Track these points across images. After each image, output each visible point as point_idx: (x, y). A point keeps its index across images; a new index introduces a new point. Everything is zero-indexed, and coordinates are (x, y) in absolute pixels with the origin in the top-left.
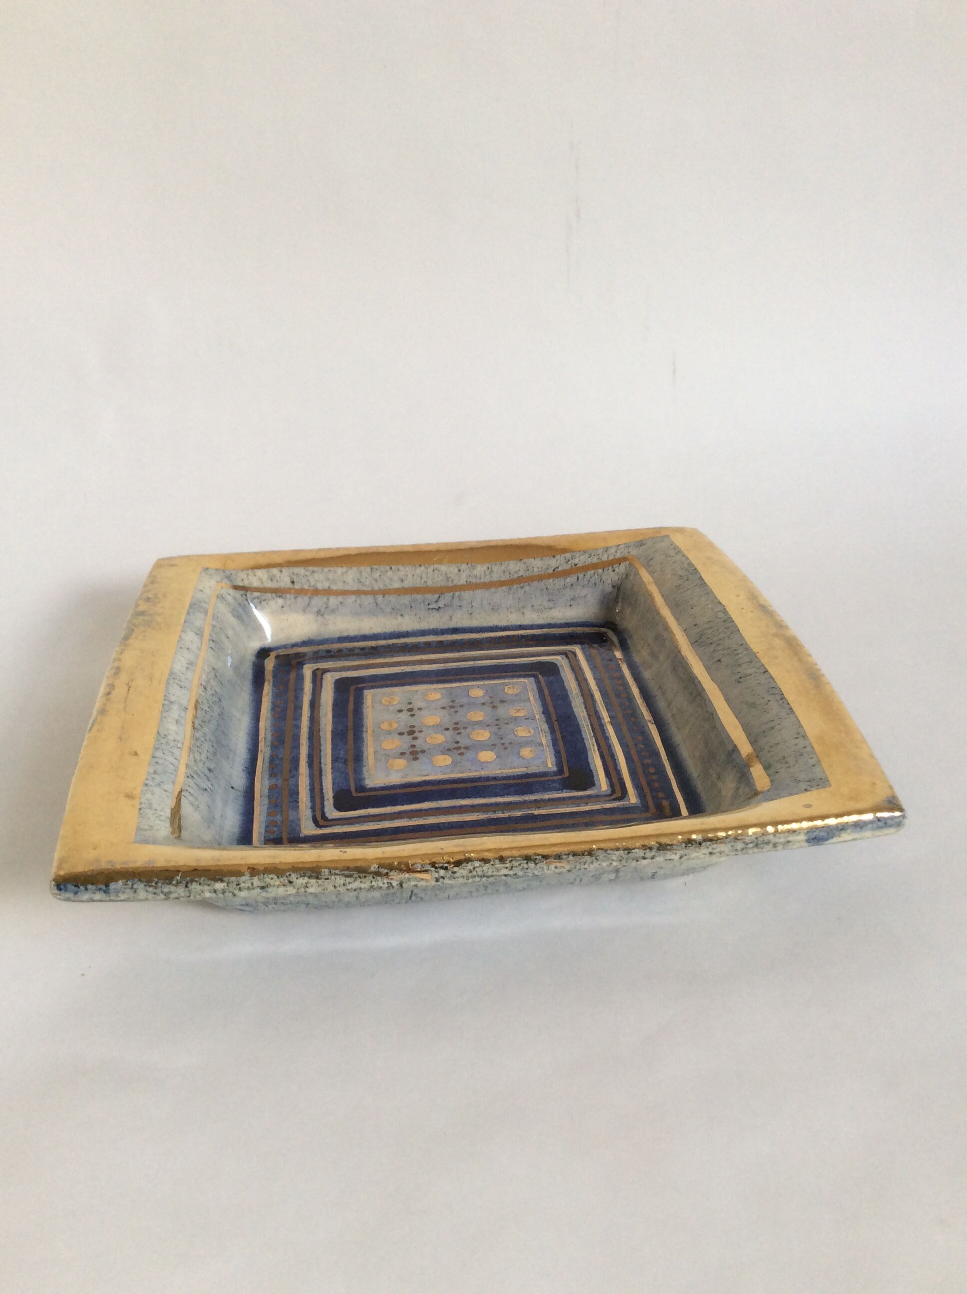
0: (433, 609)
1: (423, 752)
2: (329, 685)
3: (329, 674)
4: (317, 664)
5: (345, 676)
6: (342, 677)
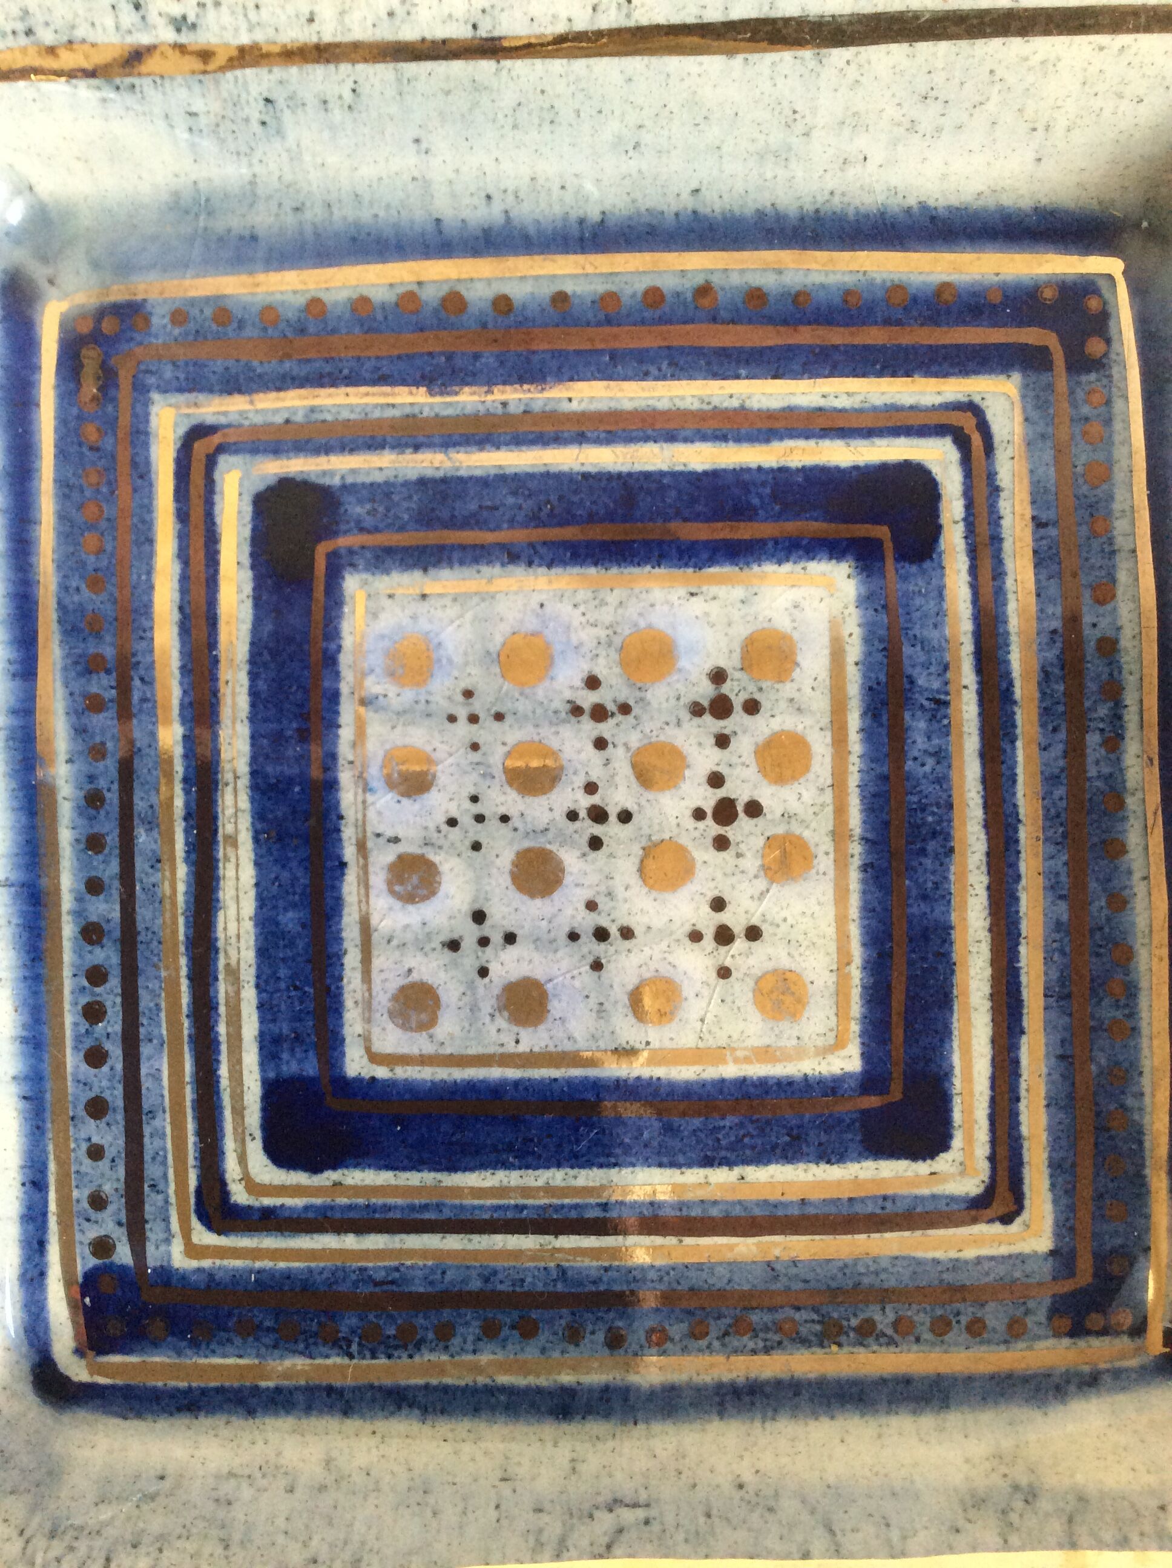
0: (635, 1505)
1: (697, 710)
2: (970, 1121)
3: (972, 1186)
4: (1010, 1256)
5: (922, 1168)
6: (929, 1161)
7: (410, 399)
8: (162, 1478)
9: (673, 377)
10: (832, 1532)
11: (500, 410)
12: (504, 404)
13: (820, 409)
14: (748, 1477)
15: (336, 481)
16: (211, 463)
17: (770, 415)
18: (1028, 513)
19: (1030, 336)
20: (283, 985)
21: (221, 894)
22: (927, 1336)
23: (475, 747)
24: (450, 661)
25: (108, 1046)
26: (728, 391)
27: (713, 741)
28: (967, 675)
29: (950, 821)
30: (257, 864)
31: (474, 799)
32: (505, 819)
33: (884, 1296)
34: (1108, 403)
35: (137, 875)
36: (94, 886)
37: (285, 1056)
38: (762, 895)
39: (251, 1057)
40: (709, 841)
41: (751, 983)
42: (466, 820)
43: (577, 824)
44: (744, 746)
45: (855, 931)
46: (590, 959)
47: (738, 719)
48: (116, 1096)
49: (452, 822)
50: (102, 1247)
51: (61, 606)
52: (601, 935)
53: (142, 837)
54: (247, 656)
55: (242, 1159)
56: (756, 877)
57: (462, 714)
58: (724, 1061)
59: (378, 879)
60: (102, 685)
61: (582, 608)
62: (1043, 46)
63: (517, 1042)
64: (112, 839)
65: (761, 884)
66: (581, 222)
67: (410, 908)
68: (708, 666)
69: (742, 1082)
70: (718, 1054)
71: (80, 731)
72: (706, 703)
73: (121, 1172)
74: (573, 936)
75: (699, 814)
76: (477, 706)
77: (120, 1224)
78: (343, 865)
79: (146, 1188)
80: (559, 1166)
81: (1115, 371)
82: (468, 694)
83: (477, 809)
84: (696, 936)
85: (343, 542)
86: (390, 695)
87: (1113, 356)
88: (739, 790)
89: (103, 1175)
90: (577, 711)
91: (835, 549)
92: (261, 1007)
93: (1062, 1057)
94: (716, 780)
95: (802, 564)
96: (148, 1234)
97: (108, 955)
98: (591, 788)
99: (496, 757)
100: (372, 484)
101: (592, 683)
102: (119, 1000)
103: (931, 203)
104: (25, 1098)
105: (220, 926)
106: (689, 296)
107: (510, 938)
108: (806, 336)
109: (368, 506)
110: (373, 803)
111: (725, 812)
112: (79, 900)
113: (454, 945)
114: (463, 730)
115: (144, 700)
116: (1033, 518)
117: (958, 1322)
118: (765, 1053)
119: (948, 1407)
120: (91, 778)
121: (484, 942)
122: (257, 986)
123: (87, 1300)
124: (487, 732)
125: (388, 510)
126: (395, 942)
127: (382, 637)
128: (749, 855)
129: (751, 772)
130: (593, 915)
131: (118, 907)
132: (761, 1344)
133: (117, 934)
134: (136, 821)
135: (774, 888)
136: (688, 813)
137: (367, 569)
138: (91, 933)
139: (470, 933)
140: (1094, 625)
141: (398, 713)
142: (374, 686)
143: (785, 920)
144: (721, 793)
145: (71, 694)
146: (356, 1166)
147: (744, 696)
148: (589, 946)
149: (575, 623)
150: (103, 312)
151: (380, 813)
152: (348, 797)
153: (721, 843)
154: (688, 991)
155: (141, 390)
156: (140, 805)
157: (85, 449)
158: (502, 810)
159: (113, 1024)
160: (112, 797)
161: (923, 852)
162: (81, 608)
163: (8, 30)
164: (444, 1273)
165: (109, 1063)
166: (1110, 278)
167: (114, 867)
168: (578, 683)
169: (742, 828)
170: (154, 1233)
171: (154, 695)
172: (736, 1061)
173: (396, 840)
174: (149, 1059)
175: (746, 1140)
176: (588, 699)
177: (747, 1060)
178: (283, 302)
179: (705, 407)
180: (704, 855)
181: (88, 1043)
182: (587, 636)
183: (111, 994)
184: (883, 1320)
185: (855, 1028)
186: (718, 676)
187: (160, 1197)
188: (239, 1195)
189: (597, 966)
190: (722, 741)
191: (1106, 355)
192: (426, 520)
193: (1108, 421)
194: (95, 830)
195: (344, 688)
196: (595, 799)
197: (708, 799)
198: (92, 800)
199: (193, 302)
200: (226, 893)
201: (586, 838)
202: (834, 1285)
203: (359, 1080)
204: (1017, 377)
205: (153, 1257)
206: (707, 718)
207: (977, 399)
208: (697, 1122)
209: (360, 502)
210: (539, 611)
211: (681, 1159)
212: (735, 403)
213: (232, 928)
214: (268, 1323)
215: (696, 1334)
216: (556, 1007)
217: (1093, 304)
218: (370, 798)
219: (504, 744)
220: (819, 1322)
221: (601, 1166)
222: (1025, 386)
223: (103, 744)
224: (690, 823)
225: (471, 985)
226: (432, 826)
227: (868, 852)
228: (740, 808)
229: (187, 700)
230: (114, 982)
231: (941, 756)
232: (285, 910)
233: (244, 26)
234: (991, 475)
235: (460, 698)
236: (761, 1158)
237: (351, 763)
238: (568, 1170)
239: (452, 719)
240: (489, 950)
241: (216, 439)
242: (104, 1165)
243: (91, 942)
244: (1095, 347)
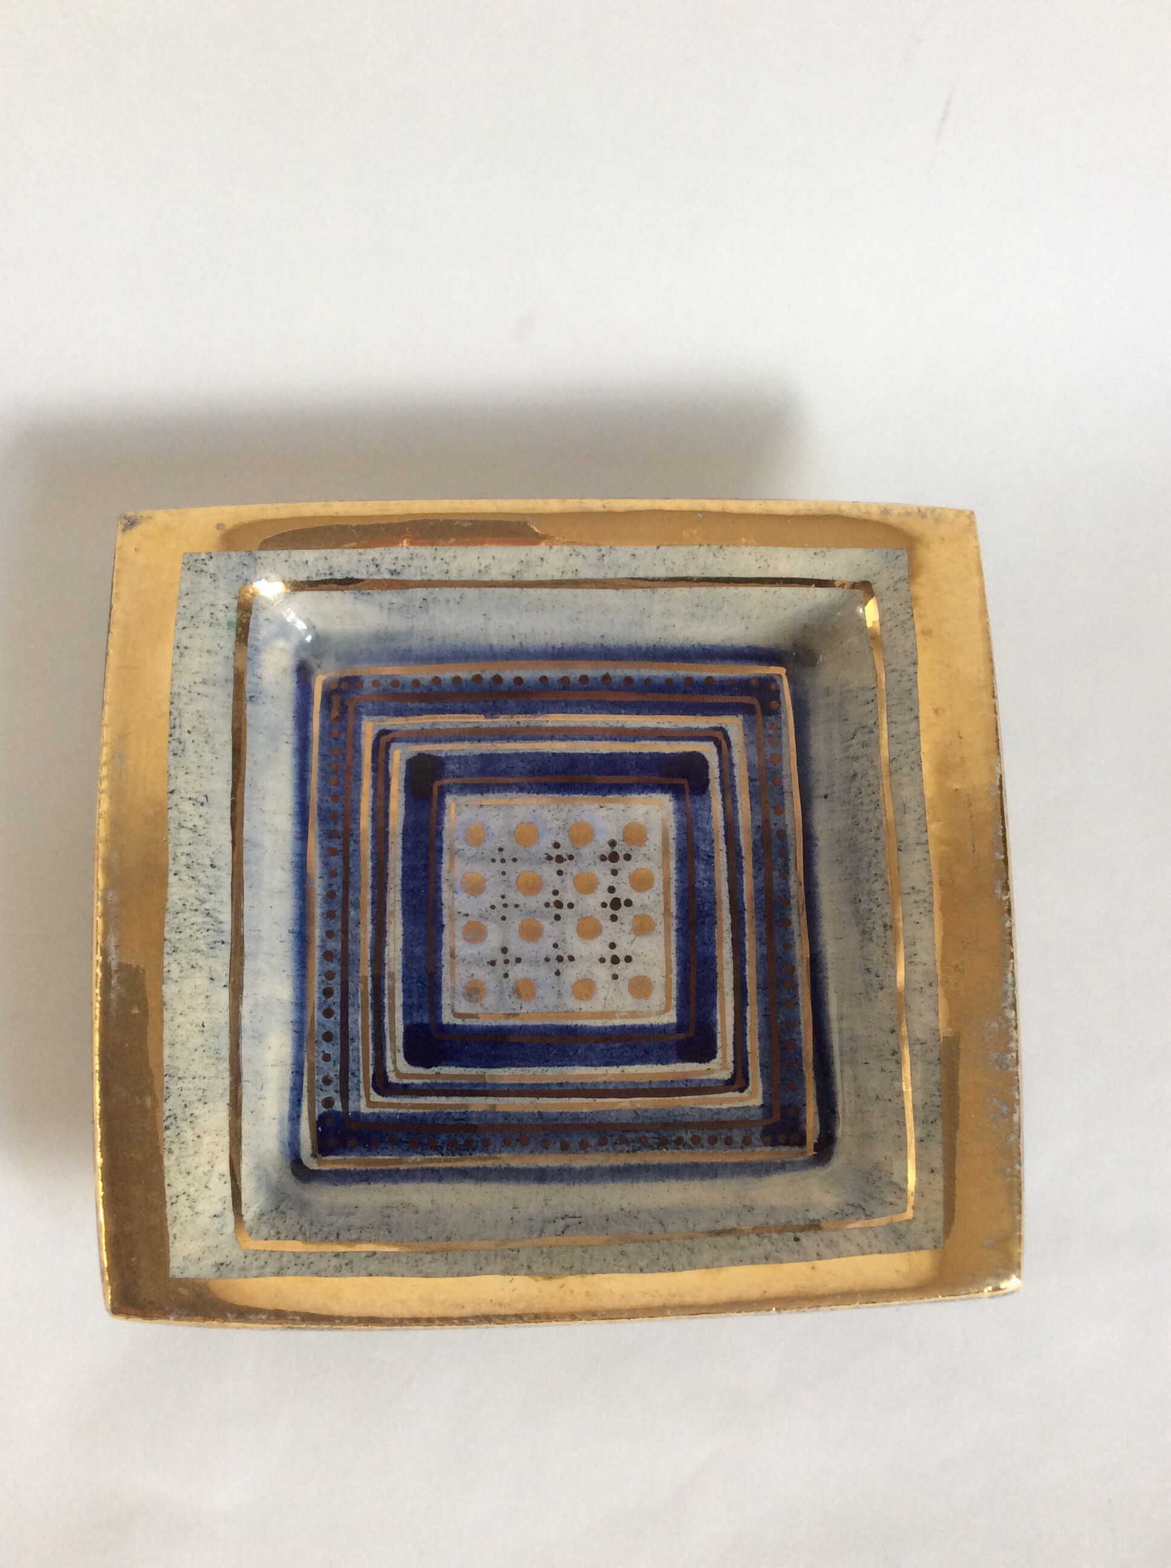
0: (575, 1217)
1: (603, 858)
2: (724, 1046)
3: (726, 1075)
4: (744, 1107)
5: (704, 1067)
6: (707, 1064)
7: (476, 720)
8: (356, 1207)
9: (593, 713)
10: (662, 1224)
11: (517, 725)
12: (518, 723)
13: (657, 728)
14: (625, 1205)
15: (443, 755)
16: (388, 746)
17: (635, 730)
18: (747, 774)
19: (747, 700)
20: (415, 981)
21: (387, 939)
22: (706, 1144)
23: (504, 873)
24: (493, 835)
25: (333, 1008)
26: (616, 720)
27: (610, 872)
28: (721, 846)
29: (715, 909)
30: (403, 925)
31: (503, 897)
32: (517, 906)
33: (687, 1126)
34: (780, 729)
35: (349, 929)
36: (330, 934)
37: (415, 1014)
38: (632, 942)
39: (399, 1014)
40: (609, 917)
41: (627, 982)
42: (499, 907)
43: (549, 909)
44: (624, 875)
45: (674, 959)
46: (555, 970)
47: (621, 863)
48: (336, 1031)
49: (493, 907)
50: (328, 1102)
51: (320, 808)
52: (560, 959)
53: (352, 913)
54: (401, 832)
55: (394, 1062)
56: (630, 933)
57: (498, 858)
58: (616, 1018)
59: (459, 933)
60: (336, 844)
61: (552, 812)
62: (742, 590)
63: (521, 1008)
64: (338, 913)
65: (632, 937)
66: (553, 647)
67: (473, 946)
68: (608, 839)
69: (623, 1027)
70: (611, 1015)
71: (326, 864)
72: (607, 856)
73: (338, 1067)
74: (547, 960)
75: (604, 905)
76: (505, 855)
77: (337, 1092)
78: (443, 926)
79: (350, 1075)
80: (539, 1065)
81: (782, 716)
82: (501, 850)
83: (504, 901)
84: (602, 960)
85: (446, 781)
86: (466, 849)
87: (782, 709)
88: (622, 894)
89: (330, 1068)
90: (549, 858)
91: (663, 788)
92: (404, 991)
93: (765, 1016)
94: (611, 890)
95: (650, 795)
96: (350, 1097)
97: (335, 966)
98: (556, 893)
99: (513, 878)
100: (459, 756)
101: (557, 846)
102: (339, 987)
103: (703, 643)
104: (295, 1031)
105: (386, 954)
106: (600, 679)
107: (518, 960)
108: (650, 697)
109: (458, 766)
110: (457, 898)
111: (616, 904)
112: (323, 940)
113: (493, 963)
114: (498, 865)
115: (355, 851)
116: (749, 777)
117: (720, 1138)
118: (633, 1014)
119: (716, 1177)
120: (330, 885)
121: (506, 962)
122: (403, 981)
123: (320, 1129)
124: (509, 867)
125: (466, 767)
126: (465, 962)
127: (462, 823)
128: (626, 923)
129: (628, 887)
130: (556, 950)
131: (340, 944)
132: (631, 1148)
133: (339, 957)
134: (350, 905)
135: (638, 939)
136: (599, 905)
137: (456, 793)
138: (327, 956)
139: (500, 958)
140: (776, 824)
141: (469, 858)
142: (458, 845)
143: (642, 953)
144: (614, 896)
145: (322, 847)
146: (446, 1065)
147: (624, 852)
148: (555, 964)
149: (549, 819)
150: (342, 680)
151: (460, 903)
152: (446, 895)
153: (614, 918)
154: (599, 985)
155: (358, 714)
156: (351, 898)
157: (331, 740)
158: (516, 902)
159: (336, 998)
160: (339, 894)
161: (703, 923)
162: (329, 810)
163: (323, 573)
164: (486, 1115)
165: (335, 1016)
166: (780, 675)
167: (339, 925)
168: (551, 846)
169: (623, 912)
170: (352, 1096)
171: (359, 848)
172: (621, 1018)
173: (467, 915)
174: (353, 1014)
175: (625, 1054)
176: (554, 853)
177: (625, 1017)
178: (422, 678)
179: (606, 726)
180: (607, 923)
181: (325, 1007)
182: (555, 824)
183: (336, 984)
184: (687, 1136)
185: (674, 1003)
186: (613, 843)
187: (356, 1079)
188: (392, 1078)
189: (558, 973)
190: (614, 872)
191: (779, 708)
192: (483, 771)
193: (780, 737)
194: (331, 909)
195: (445, 846)
196: (557, 898)
197: (608, 898)
198: (330, 896)
199: (382, 677)
200: (389, 939)
201: (553, 915)
202: (664, 1121)
203: (448, 1025)
204: (741, 717)
205: (352, 1107)
206: (608, 862)
207: (724, 726)
208: (602, 1046)
209: (454, 764)
210: (533, 813)
211: (595, 1062)
212: (620, 725)
213: (392, 954)
214: (404, 1139)
215: (602, 1143)
216: (540, 992)
217: (773, 686)
218: (456, 896)
219: (517, 872)
220: (658, 1138)
221: (558, 1066)
222: (745, 721)
223: (336, 869)
224: (600, 909)
225: (500, 982)
226: (484, 910)
227: (680, 923)
228: (622, 902)
229: (374, 851)
230: (338, 979)
231: (711, 880)
232: (417, 946)
233: (419, 574)
234: (730, 759)
235: (497, 852)
236: (631, 1062)
237: (447, 880)
238: (544, 1068)
239: (493, 861)
240: (509, 965)
241: (391, 736)
242: (330, 1063)
243: (328, 960)
244: (774, 704)
